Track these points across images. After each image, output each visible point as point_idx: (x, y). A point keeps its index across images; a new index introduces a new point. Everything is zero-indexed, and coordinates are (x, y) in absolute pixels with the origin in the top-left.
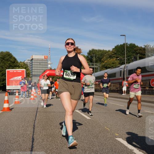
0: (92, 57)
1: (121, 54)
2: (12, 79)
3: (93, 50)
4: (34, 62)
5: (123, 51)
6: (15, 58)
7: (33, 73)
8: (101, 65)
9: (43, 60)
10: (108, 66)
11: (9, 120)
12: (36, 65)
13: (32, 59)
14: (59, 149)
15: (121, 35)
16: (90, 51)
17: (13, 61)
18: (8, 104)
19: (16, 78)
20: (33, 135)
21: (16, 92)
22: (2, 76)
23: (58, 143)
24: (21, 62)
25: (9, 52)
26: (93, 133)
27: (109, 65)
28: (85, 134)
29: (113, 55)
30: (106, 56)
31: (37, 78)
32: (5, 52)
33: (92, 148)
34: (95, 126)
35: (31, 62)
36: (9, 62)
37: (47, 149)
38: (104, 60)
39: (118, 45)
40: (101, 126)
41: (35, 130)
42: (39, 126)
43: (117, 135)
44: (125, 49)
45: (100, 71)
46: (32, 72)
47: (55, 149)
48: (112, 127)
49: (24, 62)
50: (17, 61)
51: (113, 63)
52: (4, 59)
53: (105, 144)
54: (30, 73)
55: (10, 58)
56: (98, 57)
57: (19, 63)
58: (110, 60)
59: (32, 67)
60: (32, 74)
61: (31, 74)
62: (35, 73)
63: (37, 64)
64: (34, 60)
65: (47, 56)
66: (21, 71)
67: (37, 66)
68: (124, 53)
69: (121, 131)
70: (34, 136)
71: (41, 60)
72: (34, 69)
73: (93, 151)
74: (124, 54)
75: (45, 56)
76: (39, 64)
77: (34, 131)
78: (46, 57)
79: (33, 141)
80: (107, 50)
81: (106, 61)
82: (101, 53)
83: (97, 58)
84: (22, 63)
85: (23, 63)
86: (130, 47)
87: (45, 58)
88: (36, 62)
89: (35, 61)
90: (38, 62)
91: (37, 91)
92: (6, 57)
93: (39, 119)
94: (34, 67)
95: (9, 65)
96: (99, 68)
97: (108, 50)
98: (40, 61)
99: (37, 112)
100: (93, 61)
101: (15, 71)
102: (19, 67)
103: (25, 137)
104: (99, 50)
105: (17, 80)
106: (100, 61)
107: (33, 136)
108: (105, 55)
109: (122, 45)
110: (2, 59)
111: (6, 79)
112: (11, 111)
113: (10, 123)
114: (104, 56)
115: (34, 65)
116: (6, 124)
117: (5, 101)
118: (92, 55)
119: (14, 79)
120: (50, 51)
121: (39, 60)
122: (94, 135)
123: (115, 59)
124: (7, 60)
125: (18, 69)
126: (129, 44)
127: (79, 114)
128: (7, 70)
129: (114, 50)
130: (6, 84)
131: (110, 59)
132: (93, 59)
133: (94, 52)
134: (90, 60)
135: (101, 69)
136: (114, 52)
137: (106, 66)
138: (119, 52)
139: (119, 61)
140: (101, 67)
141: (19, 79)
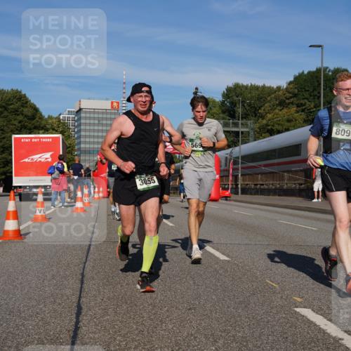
0: (234, 104)
1: (311, 96)
2: (26, 160)
3: (237, 86)
4: (86, 118)
5: (314, 90)
6: (35, 105)
7: (82, 146)
8: (258, 125)
9: (107, 113)
10: (276, 127)
11: (18, 261)
12: (90, 124)
13: (80, 109)
14: (145, 333)
15: (311, 46)
16: (229, 89)
17: (29, 114)
18: (16, 221)
19: (36, 157)
20: (80, 297)
21: (36, 194)
22: (3, 152)
23: (143, 317)
24: (50, 117)
25: (20, 92)
26: (234, 295)
27: (279, 124)
28: (214, 297)
29: (288, 99)
30: (269, 102)
31: (92, 158)
32: (10, 89)
34: (240, 278)
35: (76, 118)
36: (20, 118)
37: (115, 332)
38: (267, 113)
39: (303, 73)
40: (257, 278)
41: (85, 286)
42: (95, 277)
43: (299, 300)
44: (320, 84)
45: (255, 140)
46: (80, 143)
47: (136, 332)
48: (285, 281)
49: (58, 118)
50: (41, 115)
51: (289, 121)
52: (6, 109)
53: (268, 322)
54: (74, 147)
55: (23, 106)
56: (250, 105)
57: (46, 120)
58: (280, 113)
59: (79, 131)
60: (79, 149)
61: (76, 147)
62: (88, 146)
63: (92, 122)
64: (86, 112)
65: (118, 103)
66: (51, 140)
67: (92, 128)
68: (319, 93)
70: (83, 299)
71: (103, 113)
72: (86, 136)
73: (234, 340)
74: (319, 97)
75: (112, 103)
76: (96, 122)
77: (81, 287)
78: (115, 104)
79: (79, 313)
80: (272, 86)
81: (269, 116)
82: (259, 95)
83: (248, 108)
84: (54, 121)
85: (56, 118)
87: (112, 107)
88: (90, 118)
89: (88, 115)
90: (94, 118)
92: (12, 104)
93: (95, 260)
94: (85, 130)
95: (20, 125)
96: (252, 133)
97: (275, 87)
98: (101, 116)
100: (237, 115)
101: (36, 140)
102: (46, 131)
103: (60, 304)
104: (251, 85)
105: (40, 161)
106: (256, 115)
107: (79, 300)
108: (269, 98)
109: (313, 72)
111: (11, 160)
113: (20, 268)
114: (265, 101)
115: (86, 124)
116: (11, 270)
117: (8, 212)
118: (235, 98)
119: (32, 159)
120: (124, 88)
121: (98, 113)
122: (238, 301)
123: (294, 109)
124: (16, 112)
125: (43, 133)
126: (332, 69)
128: (14, 136)
129: (291, 86)
130: (12, 172)
131: (281, 110)
132: (236, 109)
133: (238, 91)
134: (229, 112)
135: (257, 135)
136: (291, 90)
137: (270, 127)
138: (306, 91)
139: (303, 116)
140: (258, 130)
141: (47, 159)
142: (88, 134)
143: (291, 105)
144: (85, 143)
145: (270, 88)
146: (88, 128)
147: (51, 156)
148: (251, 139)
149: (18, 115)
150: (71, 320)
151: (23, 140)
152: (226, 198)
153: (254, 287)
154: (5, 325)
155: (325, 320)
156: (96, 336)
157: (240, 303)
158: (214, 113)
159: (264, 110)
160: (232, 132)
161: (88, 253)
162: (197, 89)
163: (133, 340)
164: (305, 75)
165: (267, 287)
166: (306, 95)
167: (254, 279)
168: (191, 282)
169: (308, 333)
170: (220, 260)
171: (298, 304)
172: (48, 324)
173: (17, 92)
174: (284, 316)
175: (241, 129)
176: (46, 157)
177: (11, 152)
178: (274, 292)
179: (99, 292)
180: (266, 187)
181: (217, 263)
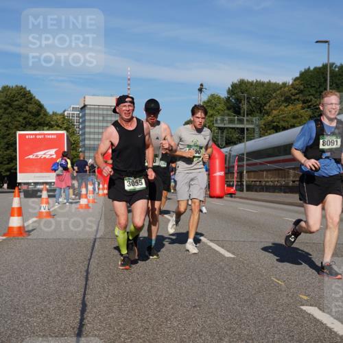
0: (239, 100)
1: (317, 92)
2: (31, 157)
3: (242, 82)
4: (90, 114)
5: (320, 86)
6: (40, 102)
7: (87, 142)
8: (263, 122)
10: (283, 124)
11: (23, 257)
12: (94, 121)
13: (85, 106)
14: (150, 330)
15: (317, 42)
16: (234, 86)
17: (34, 110)
18: (20, 217)
19: (41, 154)
20: (85, 294)
21: (41, 191)
22: (7, 148)
23: (148, 315)
24: (55, 114)
25: (25, 88)
26: (239, 293)
27: (284, 121)
28: (219, 295)
29: (294, 96)
30: (275, 98)
32: (14, 86)
33: (238, 331)
34: (245, 276)
35: (81, 115)
36: (25, 114)
37: (120, 329)
38: (272, 110)
39: (309, 69)
40: (262, 276)
41: (89, 282)
42: (100, 274)
43: (305, 298)
44: (326, 80)
45: (261, 137)
46: (84, 140)
47: (141, 329)
48: (291, 279)
49: (63, 115)
50: (45, 111)
51: (294, 117)
52: (10, 105)
53: (274, 320)
54: (78, 143)
55: (28, 103)
56: (255, 101)
57: (50, 116)
58: (286, 109)
59: (84, 128)
60: (84, 146)
61: (81, 144)
62: (92, 142)
63: (97, 118)
64: (90, 109)
66: (55, 137)
67: (96, 124)
69: (316, 290)
70: (88, 297)
72: (90, 133)
73: (240, 338)
76: (101, 118)
77: (86, 284)
79: (83, 311)
80: (278, 82)
81: (275, 112)
82: (264, 92)
83: (253, 104)
84: (59, 117)
85: (61, 115)
86: (340, 75)
88: (94, 115)
89: (92, 112)
92: (16, 100)
93: (99, 257)
94: (90, 127)
95: (24, 122)
96: (257, 130)
97: (281, 83)
98: (105, 112)
100: (242, 111)
101: (40, 137)
102: (51, 127)
103: (64, 301)
104: (257, 81)
105: (45, 158)
106: (261, 112)
107: (84, 297)
108: (274, 95)
109: (320, 68)
110: (5, 106)
111: (16, 156)
112: (29, 235)
113: (24, 265)
114: (271, 97)
115: (90, 121)
116: (16, 267)
117: (13, 209)
118: (240, 94)
119: (37, 156)
120: (129, 85)
121: (103, 109)
122: (243, 298)
123: (299, 105)
124: (20, 108)
125: (48, 130)
126: (338, 65)
128: (18, 133)
129: (297, 82)
130: (16, 169)
131: (286, 107)
132: (241, 105)
133: (244, 87)
134: (234, 108)
135: (262, 132)
136: (296, 87)
137: (275, 124)
138: (312, 87)
139: (309, 112)
140: (264, 127)
141: (51, 155)
142: (92, 130)
143: (297, 102)
144: (90, 139)
145: (275, 84)
146: (92, 124)
147: (56, 153)
148: (256, 135)
149: (23, 111)
150: (75, 317)
151: (27, 137)
152: (231, 195)
153: (260, 284)
154: (9, 321)
155: (332, 318)
156: (101, 333)
157: (246, 300)
158: (220, 109)
159: (270, 106)
160: (237, 128)
161: (92, 250)
162: (202, 85)
163: (138, 338)
164: (311, 71)
165: (272, 285)
166: (313, 91)
167: (260, 277)
168: (196, 280)
169: (315, 331)
170: (225, 257)
171: (304, 302)
172: (53, 321)
173: (22, 88)
174: (290, 314)
175: (245, 126)
176: (51, 153)
177: (16, 149)
178: (280, 290)
179: (104, 289)
180: (272, 184)
181: (222, 261)
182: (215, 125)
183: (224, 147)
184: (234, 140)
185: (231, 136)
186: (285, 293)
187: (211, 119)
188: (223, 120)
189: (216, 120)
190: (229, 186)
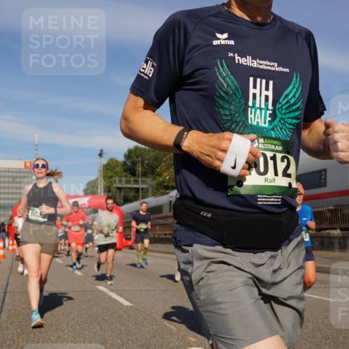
0: (134, 164)
3: (137, 148)
4: (1, 176)
8: (155, 182)
9: (20, 172)
10: (171, 184)
12: (5, 182)
16: (130, 151)
26: (136, 338)
28: (119, 341)
30: (165, 162)
31: (6, 213)
34: (141, 322)
38: (163, 172)
42: (10, 327)
56: (148, 164)
62: (6, 202)
63: (7, 179)
64: (1, 171)
65: (31, 163)
67: (6, 185)
71: (17, 172)
72: (1, 193)
75: (25, 163)
76: (11, 180)
78: (28, 164)
83: (147, 167)
87: (25, 166)
88: (5, 177)
89: (3, 174)
90: (9, 177)
91: (7, 245)
93: (9, 311)
94: (1, 188)
96: (150, 189)
98: (15, 174)
99: (5, 292)
100: (137, 173)
106: (153, 174)
108: (164, 159)
114: (161, 161)
115: (1, 182)
118: (136, 159)
120: (36, 150)
121: (13, 172)
122: (139, 343)
127: (105, 294)
132: (136, 168)
133: (138, 152)
134: (130, 171)
135: (155, 191)
137: (166, 184)
140: (156, 186)
142: (2, 191)
146: (3, 185)
148: (150, 194)
152: (131, 248)
158: (118, 172)
159: (161, 169)
160: (133, 188)
162: (101, 151)
165: (165, 330)
168: (98, 328)
170: (124, 306)
171: (192, 344)
175: (140, 186)
178: (172, 334)
179: (14, 342)
180: (164, 236)
181: (121, 309)
182: (115, 185)
183: (123, 205)
184: (130, 198)
185: (127, 194)
186: (176, 337)
187: (110, 180)
188: (120, 181)
189: (115, 181)
190: (127, 239)
